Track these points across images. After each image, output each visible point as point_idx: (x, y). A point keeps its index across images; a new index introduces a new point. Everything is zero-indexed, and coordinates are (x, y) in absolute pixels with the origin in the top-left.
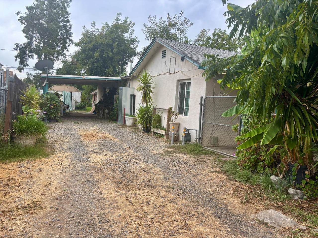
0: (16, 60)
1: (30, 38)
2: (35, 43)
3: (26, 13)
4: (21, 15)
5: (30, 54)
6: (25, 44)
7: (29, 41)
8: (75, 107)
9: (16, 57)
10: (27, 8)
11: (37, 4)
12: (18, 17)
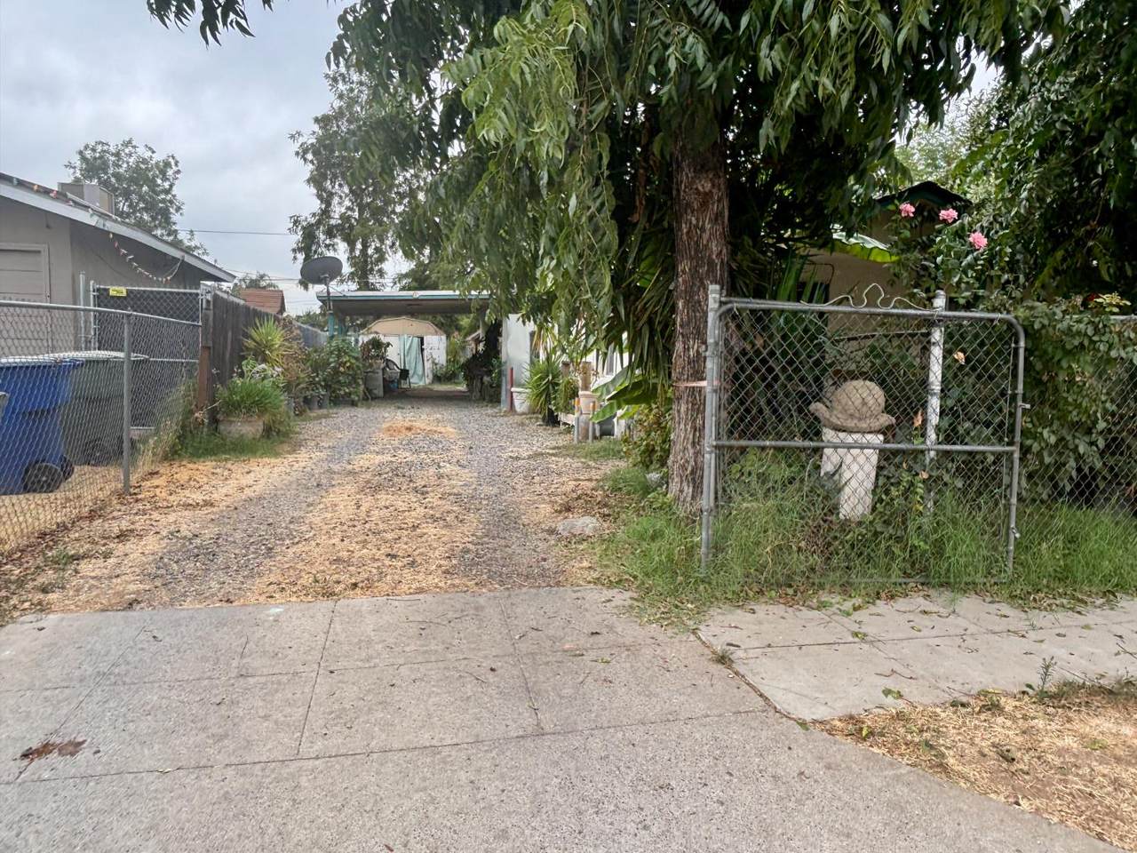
0: (295, 258)
1: (326, 199)
2: (338, 210)
3: (314, 132)
4: (301, 140)
5: (328, 242)
6: (314, 215)
7: (323, 206)
8: (431, 376)
9: (294, 250)
10: (317, 120)
11: (340, 108)
12: (296, 147)
